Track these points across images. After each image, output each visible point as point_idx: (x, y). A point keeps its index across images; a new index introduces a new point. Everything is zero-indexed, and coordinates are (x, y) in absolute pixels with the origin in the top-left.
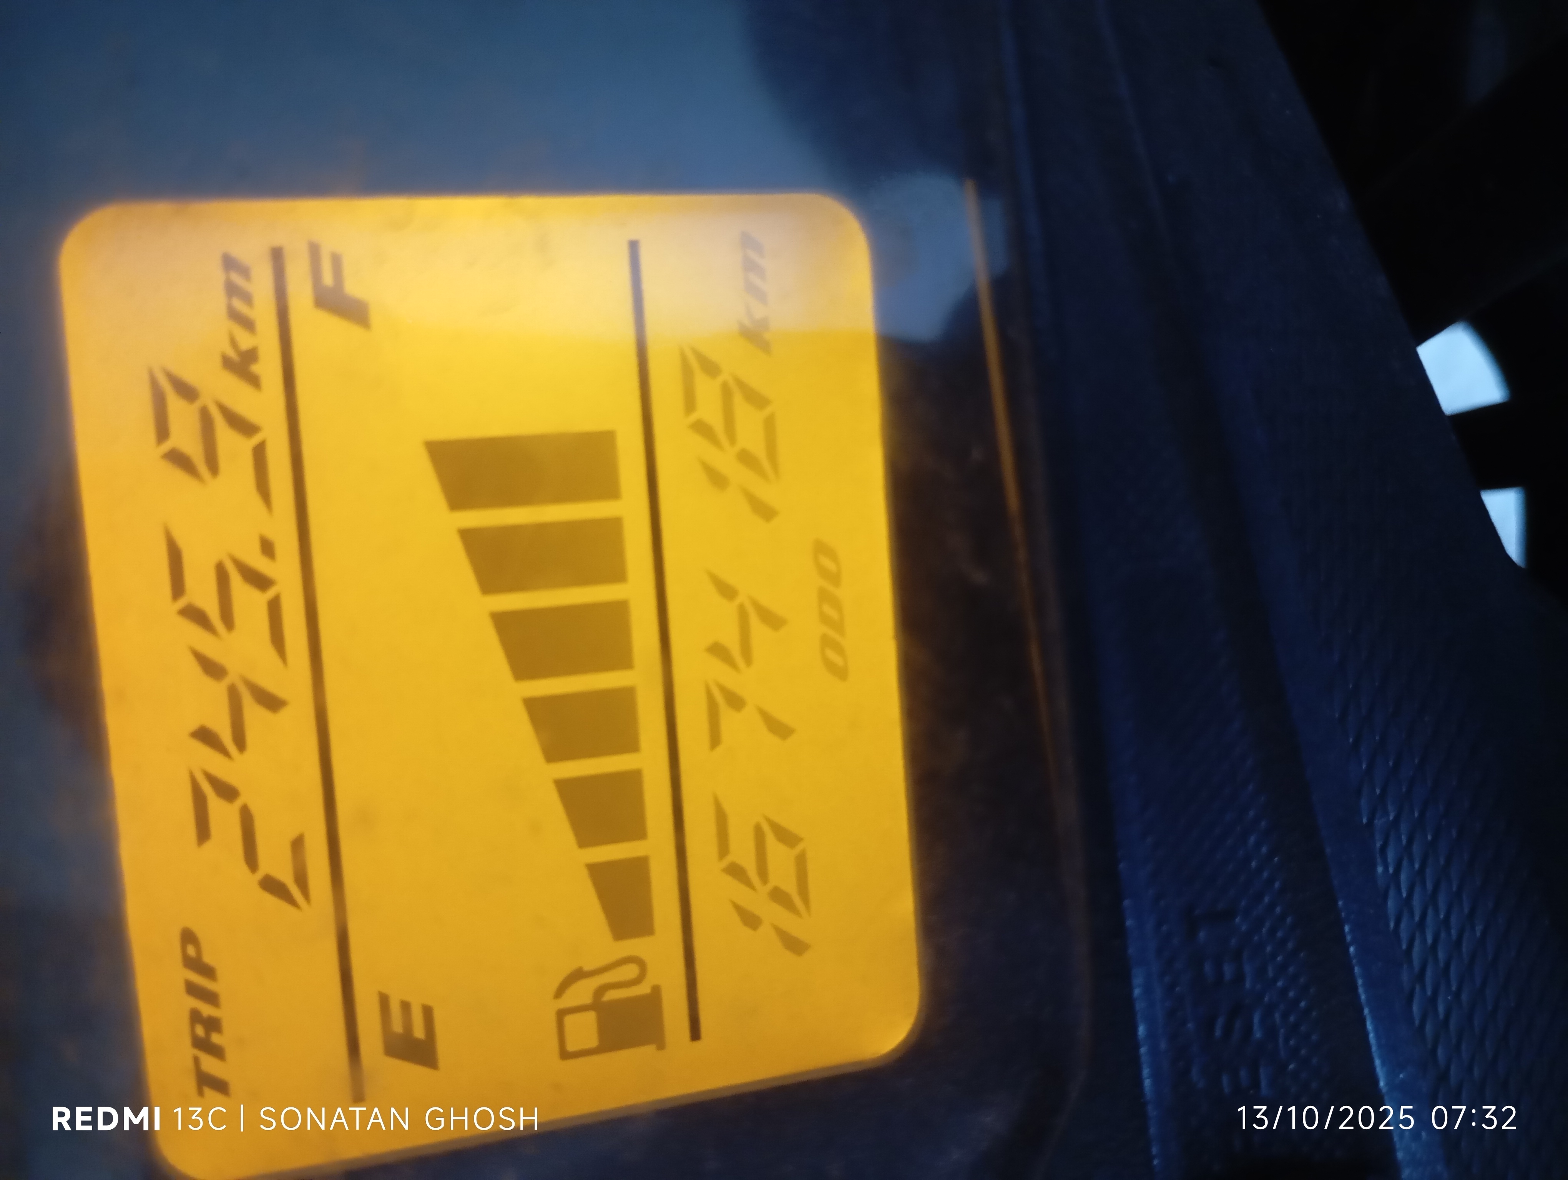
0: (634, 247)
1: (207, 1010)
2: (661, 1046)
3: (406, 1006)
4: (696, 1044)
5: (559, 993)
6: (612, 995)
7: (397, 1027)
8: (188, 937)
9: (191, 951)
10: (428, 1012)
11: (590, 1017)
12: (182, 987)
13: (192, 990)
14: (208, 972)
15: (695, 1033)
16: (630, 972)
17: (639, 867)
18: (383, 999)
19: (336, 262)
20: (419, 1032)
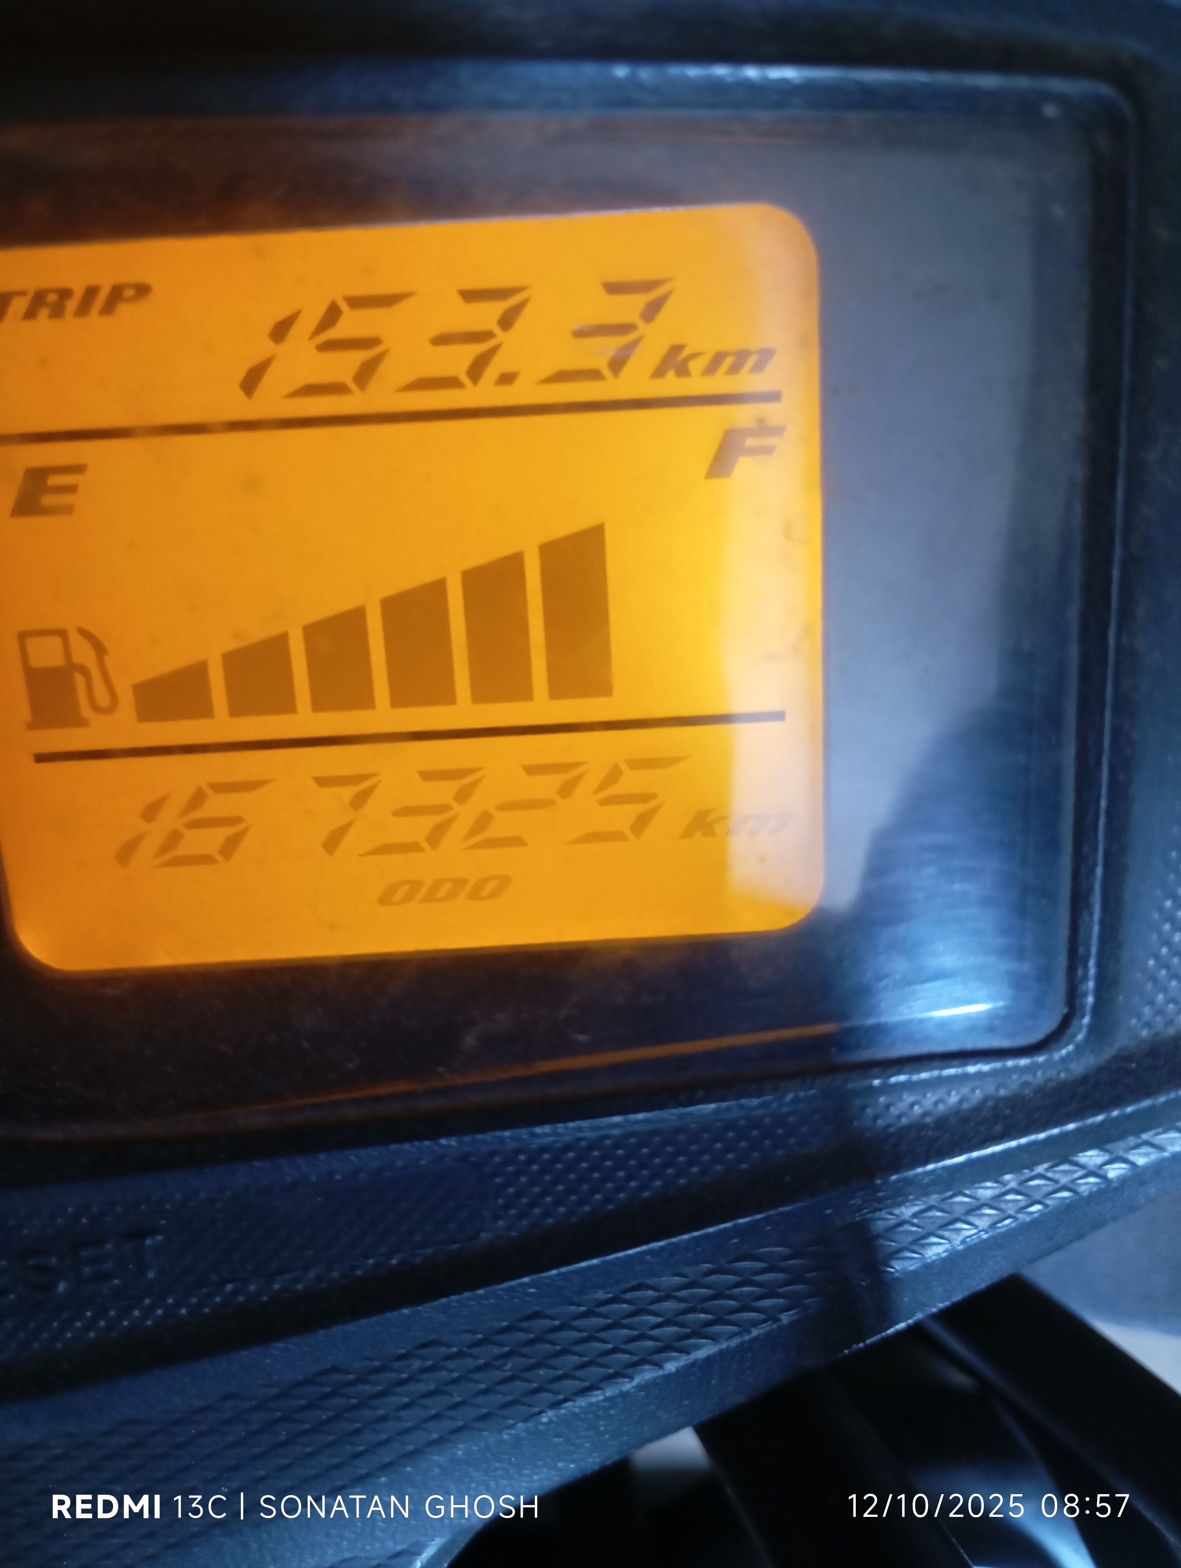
0: (779, 716)
2: (30, 726)
3: (72, 489)
4: (32, 758)
5: (84, 633)
6: (79, 680)
7: (54, 480)
8: (143, 290)
9: (129, 293)
10: (67, 510)
11: (59, 661)
13: (91, 294)
14: (109, 308)
15: (42, 758)
16: (103, 699)
17: (204, 710)
18: (79, 469)
19: (768, 451)
20: (48, 500)
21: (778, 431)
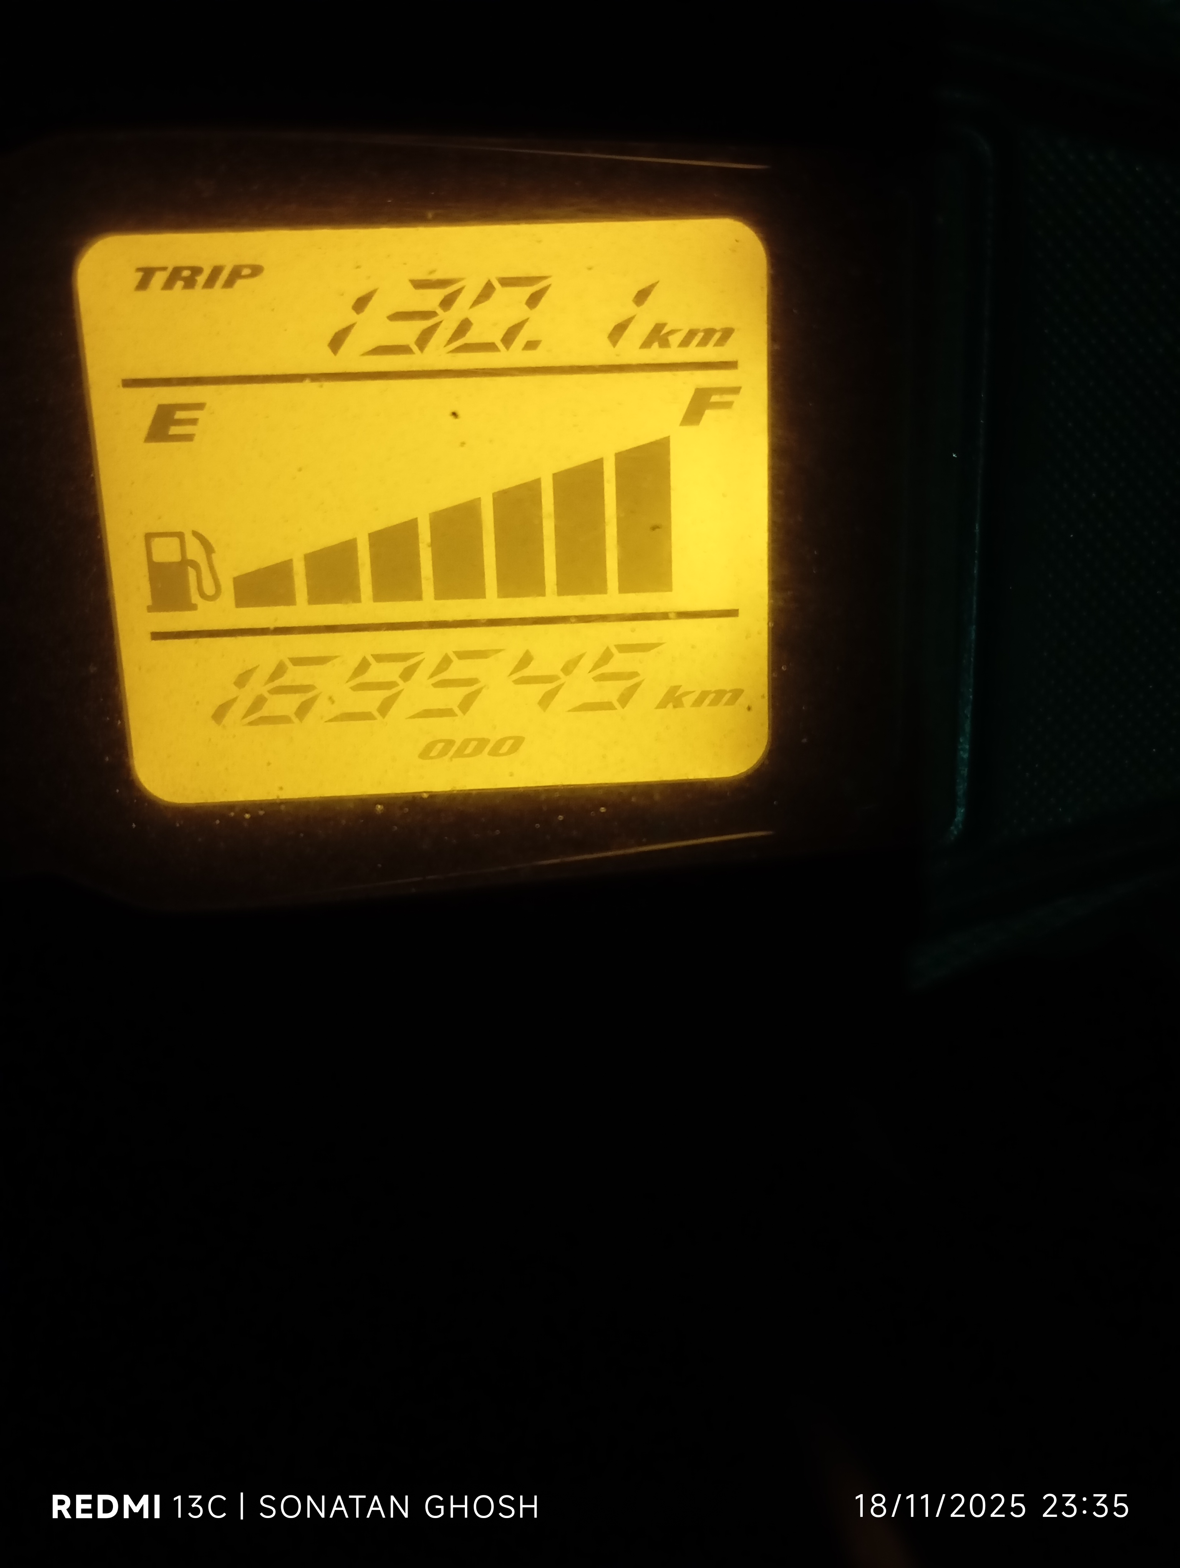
0: (734, 613)
2: (150, 609)
3: (193, 422)
4: (149, 636)
5: (196, 534)
6: (192, 573)
7: (180, 415)
8: (256, 271)
9: (246, 272)
10: (189, 438)
11: (176, 557)
12: (219, 264)
13: (216, 271)
14: (229, 283)
15: (157, 636)
16: (209, 587)
17: (288, 598)
18: (200, 406)
19: (728, 405)
20: (174, 430)
21: (736, 390)
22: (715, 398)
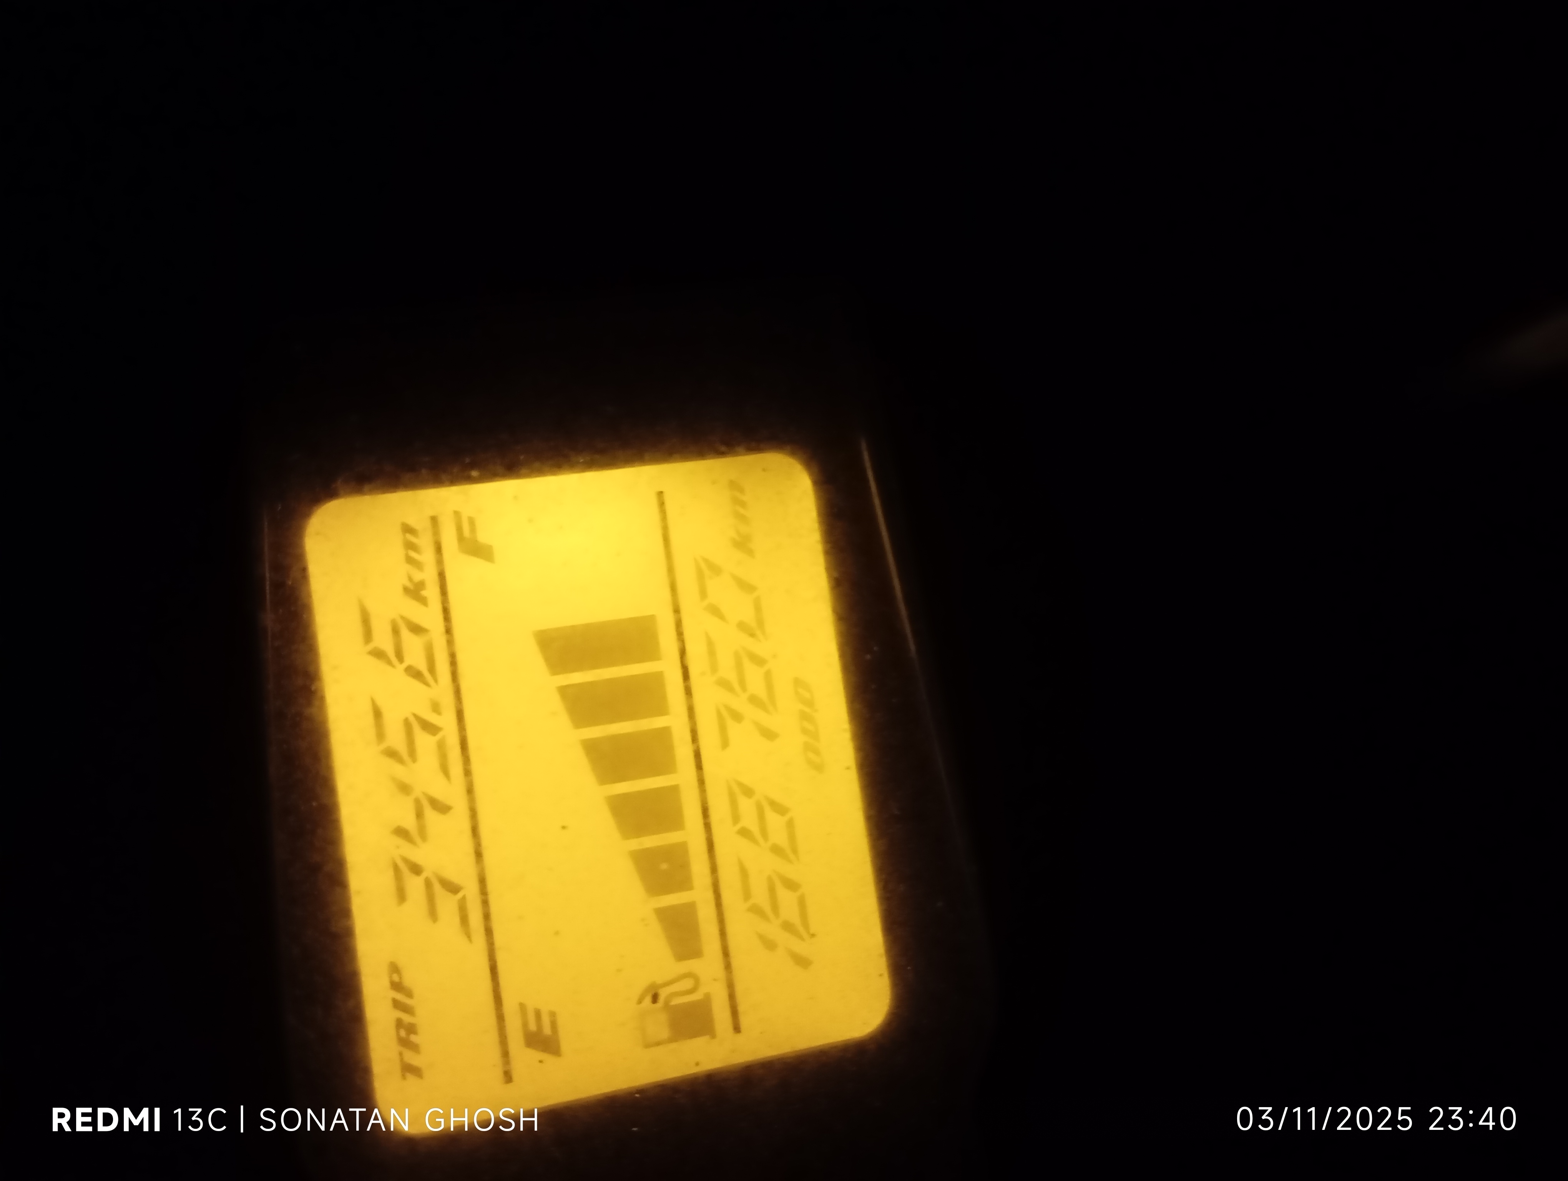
0: (660, 494)
1: (406, 1018)
2: (713, 1036)
3: (538, 1014)
4: (738, 1035)
5: (640, 1001)
6: (678, 1001)
7: (533, 1027)
8: (394, 968)
9: (396, 978)
10: (553, 1015)
11: (663, 1020)
12: (389, 1003)
13: (397, 1004)
14: (408, 992)
15: (737, 1029)
16: (687, 984)
17: (690, 909)
18: (522, 1007)
19: (472, 522)
20: (547, 1030)
21: (457, 514)
22: (466, 532)
